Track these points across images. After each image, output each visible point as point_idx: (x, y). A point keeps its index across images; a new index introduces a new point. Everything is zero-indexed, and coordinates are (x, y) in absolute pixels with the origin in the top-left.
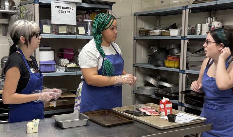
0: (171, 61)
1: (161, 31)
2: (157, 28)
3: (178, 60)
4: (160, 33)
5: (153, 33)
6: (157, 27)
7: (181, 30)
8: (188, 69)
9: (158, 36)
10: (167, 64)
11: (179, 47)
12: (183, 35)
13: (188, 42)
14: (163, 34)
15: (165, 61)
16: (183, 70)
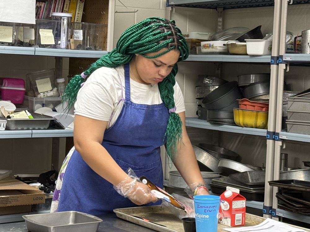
0: (247, 113)
1: (226, 42)
2: (217, 36)
3: (264, 109)
4: (225, 47)
5: (210, 46)
6: (219, 33)
7: (271, 42)
8: (286, 131)
9: (220, 53)
10: (239, 119)
11: (266, 80)
12: (275, 54)
13: (285, 70)
14: (231, 51)
15: (236, 111)
16: (274, 133)
